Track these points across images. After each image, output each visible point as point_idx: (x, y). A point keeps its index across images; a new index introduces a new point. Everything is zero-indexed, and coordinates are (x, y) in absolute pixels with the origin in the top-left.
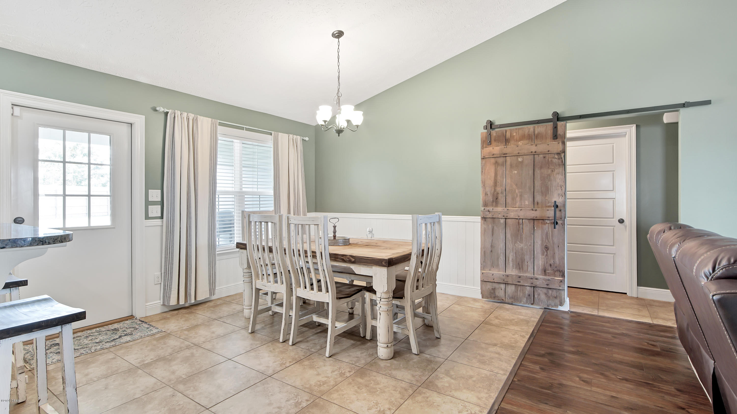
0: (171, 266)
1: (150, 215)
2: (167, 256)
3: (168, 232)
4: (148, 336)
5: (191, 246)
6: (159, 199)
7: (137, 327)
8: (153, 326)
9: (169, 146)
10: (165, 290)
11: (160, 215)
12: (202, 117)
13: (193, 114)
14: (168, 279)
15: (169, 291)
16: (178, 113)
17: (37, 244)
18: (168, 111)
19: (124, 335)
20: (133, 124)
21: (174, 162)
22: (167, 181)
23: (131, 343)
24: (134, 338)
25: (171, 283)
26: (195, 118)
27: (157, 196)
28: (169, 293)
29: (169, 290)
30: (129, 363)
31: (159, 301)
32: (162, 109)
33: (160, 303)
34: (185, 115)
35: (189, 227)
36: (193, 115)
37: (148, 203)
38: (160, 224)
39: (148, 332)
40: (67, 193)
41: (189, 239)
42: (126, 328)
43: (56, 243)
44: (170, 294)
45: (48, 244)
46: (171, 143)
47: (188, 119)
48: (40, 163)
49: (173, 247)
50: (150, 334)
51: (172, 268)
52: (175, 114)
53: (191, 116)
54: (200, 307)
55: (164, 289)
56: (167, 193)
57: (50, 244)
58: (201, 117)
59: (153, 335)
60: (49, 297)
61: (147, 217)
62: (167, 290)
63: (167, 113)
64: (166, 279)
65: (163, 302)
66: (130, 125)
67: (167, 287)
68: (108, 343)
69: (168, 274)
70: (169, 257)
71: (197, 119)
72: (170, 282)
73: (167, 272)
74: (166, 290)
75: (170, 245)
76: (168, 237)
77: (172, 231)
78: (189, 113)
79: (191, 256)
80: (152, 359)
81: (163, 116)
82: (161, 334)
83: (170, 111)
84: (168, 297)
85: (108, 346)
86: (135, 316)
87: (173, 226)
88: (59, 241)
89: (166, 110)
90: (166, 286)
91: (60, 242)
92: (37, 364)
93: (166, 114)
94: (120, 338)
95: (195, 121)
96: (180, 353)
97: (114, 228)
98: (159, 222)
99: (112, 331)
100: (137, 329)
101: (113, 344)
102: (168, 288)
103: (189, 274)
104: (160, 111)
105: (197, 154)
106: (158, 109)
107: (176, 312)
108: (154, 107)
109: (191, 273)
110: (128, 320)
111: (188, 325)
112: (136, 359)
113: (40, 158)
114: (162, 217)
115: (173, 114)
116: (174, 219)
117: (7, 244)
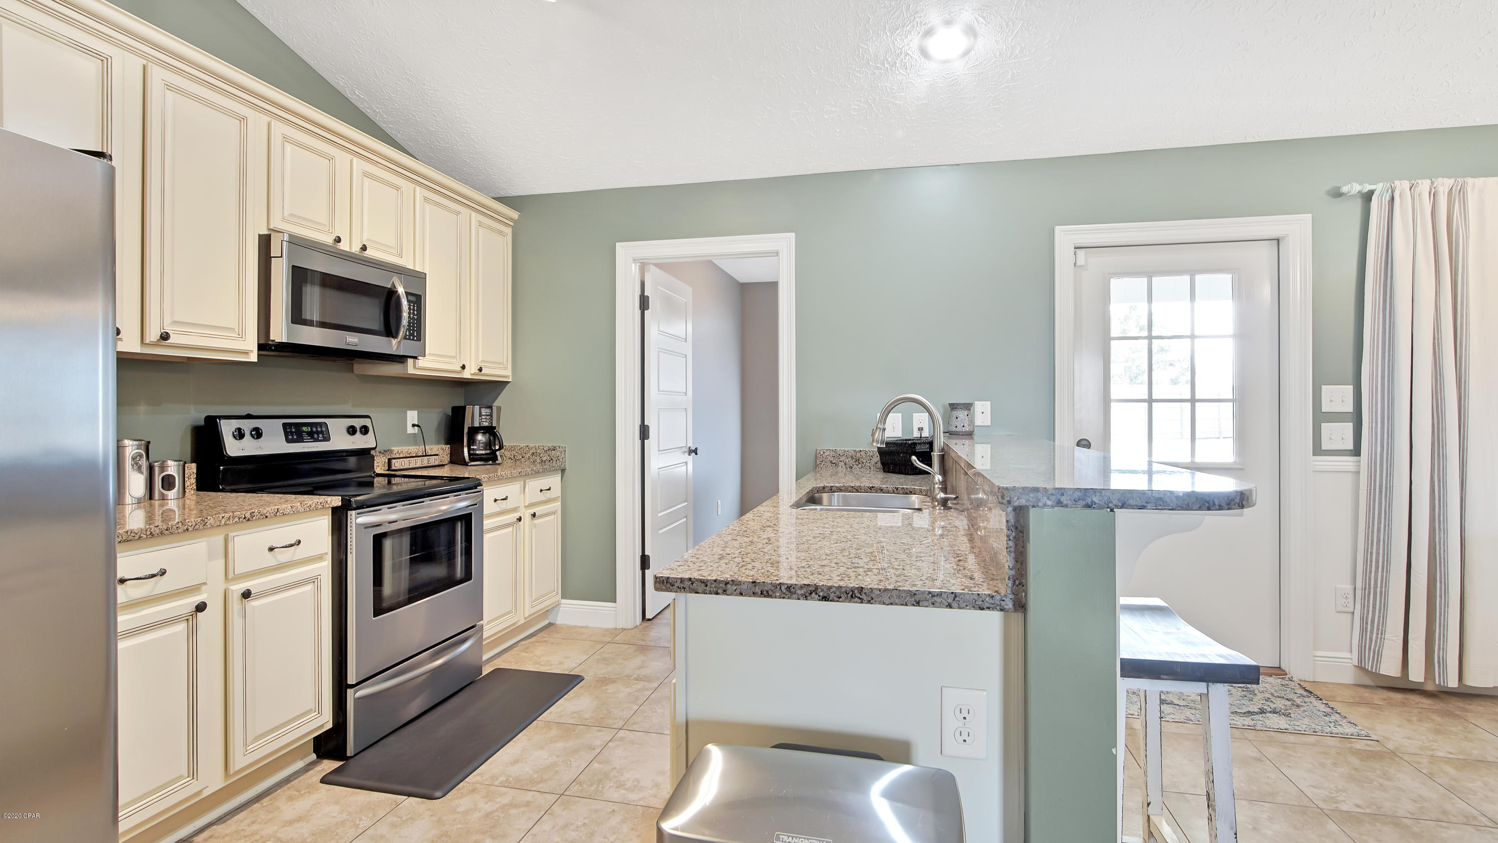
0: (1382, 576)
1: (1325, 446)
2: (1372, 549)
3: (1375, 489)
4: (1332, 735)
5: (1446, 532)
6: (1349, 407)
7: (1298, 701)
8: (1339, 714)
9: (1375, 274)
10: (1366, 631)
11: (1350, 446)
12: (1482, 179)
13: (1449, 177)
14: (1374, 607)
15: (1377, 638)
16: (1402, 186)
17: (1198, 506)
18: (1372, 187)
19: (1269, 710)
20: (1284, 238)
21: (1390, 313)
22: (1372, 362)
23: (1292, 738)
24: (1297, 728)
25: (1384, 618)
26: (1457, 186)
27: (1343, 401)
28: (1376, 641)
29: (1377, 634)
30: (1299, 790)
31: (1348, 655)
32: (1356, 188)
33: (1350, 661)
34: (1424, 186)
35: (1439, 481)
36: (1449, 182)
37: (1320, 417)
38: (1353, 469)
39: (1330, 724)
40: (1154, 397)
41: (1439, 514)
42: (1272, 694)
43: (1233, 507)
44: (1381, 646)
45: (1217, 507)
46: (1381, 267)
47: (1434, 196)
48: (1113, 343)
49: (1390, 529)
50: (1337, 734)
51: (1386, 583)
52: (1393, 192)
53: (1444, 185)
54: (1476, 707)
55: (1363, 630)
56: (1371, 391)
57: (1223, 510)
58: (1476, 180)
59: (1345, 738)
60: (1167, 605)
61: (1318, 450)
62: (1372, 633)
63: (1371, 193)
64: (1368, 606)
65: (1360, 660)
66: (1276, 242)
67: (1372, 626)
68: (1238, 717)
69: (1375, 594)
70: (1378, 554)
71: (1462, 191)
72: (1379, 617)
73: (1370, 588)
74: (1368, 634)
75: (1379, 522)
76: (1374, 501)
77: (1386, 488)
78: (1437, 178)
79: (1446, 562)
80: (1358, 806)
81: (1357, 207)
82: (1368, 745)
83: (1379, 187)
84: (1374, 652)
85: (1238, 723)
86: (1287, 672)
87: (1390, 475)
88: (1237, 505)
89: (1368, 188)
90: (1367, 623)
91: (1239, 506)
92: (1146, 732)
93: (1368, 197)
94: (1261, 713)
95: (1457, 195)
96: (1444, 828)
97: (1242, 469)
98: (1348, 462)
99: (1240, 689)
100: (1298, 706)
101: (1251, 724)
102: (1375, 628)
103: (1440, 608)
104: (1352, 193)
105: (1465, 283)
106: (1345, 189)
107: (1398, 696)
108: (1335, 187)
109: (1447, 605)
110: (1271, 676)
111: (1451, 750)
112: (1315, 787)
113: (1113, 335)
114: (1356, 451)
115: (1387, 191)
116: (1392, 458)
117: (1149, 501)
